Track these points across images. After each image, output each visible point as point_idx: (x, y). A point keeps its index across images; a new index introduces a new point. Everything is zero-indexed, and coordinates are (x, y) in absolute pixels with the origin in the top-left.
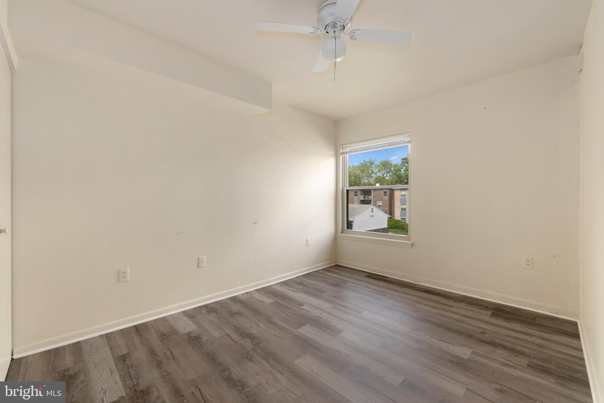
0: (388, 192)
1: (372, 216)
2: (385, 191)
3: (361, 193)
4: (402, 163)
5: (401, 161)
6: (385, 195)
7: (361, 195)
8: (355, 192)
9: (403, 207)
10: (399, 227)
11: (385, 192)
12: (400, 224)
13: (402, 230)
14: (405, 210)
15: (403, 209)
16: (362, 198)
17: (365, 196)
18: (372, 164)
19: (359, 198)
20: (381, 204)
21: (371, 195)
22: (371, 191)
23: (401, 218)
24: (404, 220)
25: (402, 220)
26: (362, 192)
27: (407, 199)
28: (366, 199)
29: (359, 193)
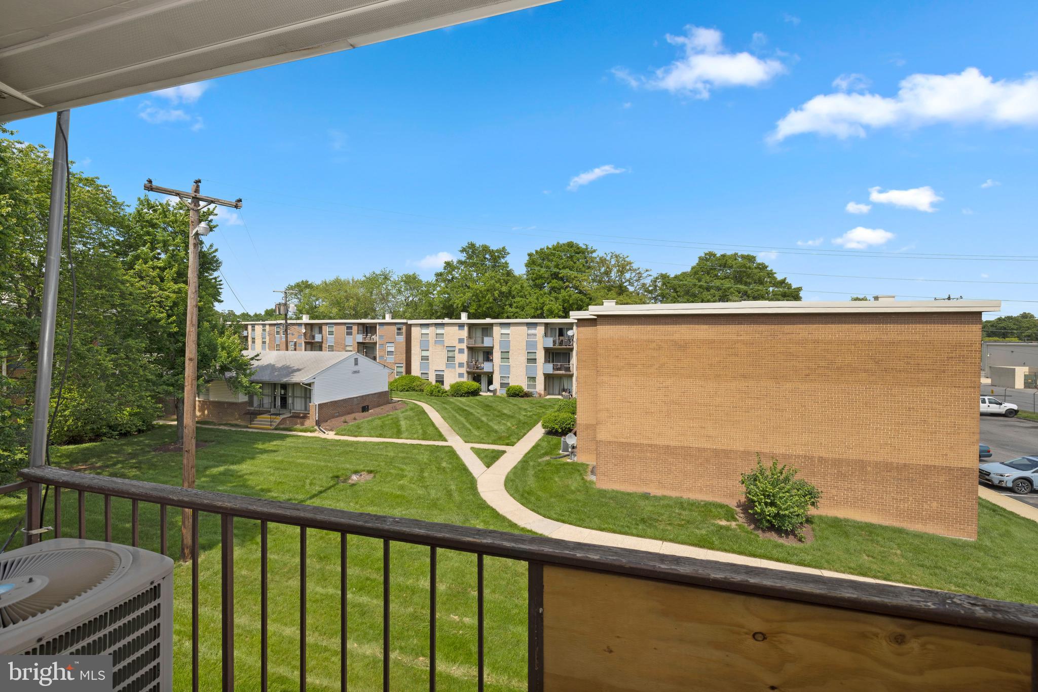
0: (404, 327)
1: (355, 372)
2: (399, 326)
3: (358, 330)
4: (437, 280)
5: (435, 278)
6: (398, 334)
7: (358, 333)
8: (348, 328)
9: (425, 354)
10: (416, 388)
11: (399, 329)
12: (419, 383)
13: (420, 393)
14: (428, 360)
15: (425, 358)
16: (360, 338)
17: (367, 335)
18: (386, 278)
19: (354, 339)
20: (392, 349)
21: (376, 333)
22: (376, 327)
23: (422, 373)
24: (426, 376)
25: (423, 375)
26: (361, 327)
27: (430, 341)
28: (367, 341)
29: (355, 328)
